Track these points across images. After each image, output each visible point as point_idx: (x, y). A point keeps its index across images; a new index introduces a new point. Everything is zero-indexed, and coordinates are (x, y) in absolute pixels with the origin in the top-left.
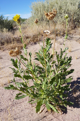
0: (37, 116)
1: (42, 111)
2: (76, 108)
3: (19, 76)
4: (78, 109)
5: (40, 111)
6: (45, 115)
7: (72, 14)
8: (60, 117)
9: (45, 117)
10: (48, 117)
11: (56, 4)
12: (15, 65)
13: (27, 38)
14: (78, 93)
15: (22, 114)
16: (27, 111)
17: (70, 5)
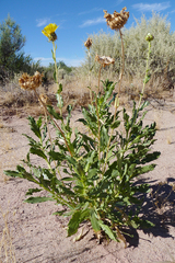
0: (70, 247)
1: (82, 237)
2: (159, 237)
3: (40, 153)
4: (163, 239)
5: (79, 237)
6: (87, 246)
7: (165, 60)
8: (122, 254)
9: (87, 249)
10: (93, 251)
11: (135, 41)
12: (36, 130)
13: (73, 97)
14: (167, 208)
15: (37, 239)
16: (50, 234)
17: (163, 44)
